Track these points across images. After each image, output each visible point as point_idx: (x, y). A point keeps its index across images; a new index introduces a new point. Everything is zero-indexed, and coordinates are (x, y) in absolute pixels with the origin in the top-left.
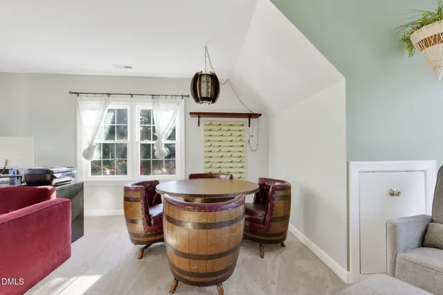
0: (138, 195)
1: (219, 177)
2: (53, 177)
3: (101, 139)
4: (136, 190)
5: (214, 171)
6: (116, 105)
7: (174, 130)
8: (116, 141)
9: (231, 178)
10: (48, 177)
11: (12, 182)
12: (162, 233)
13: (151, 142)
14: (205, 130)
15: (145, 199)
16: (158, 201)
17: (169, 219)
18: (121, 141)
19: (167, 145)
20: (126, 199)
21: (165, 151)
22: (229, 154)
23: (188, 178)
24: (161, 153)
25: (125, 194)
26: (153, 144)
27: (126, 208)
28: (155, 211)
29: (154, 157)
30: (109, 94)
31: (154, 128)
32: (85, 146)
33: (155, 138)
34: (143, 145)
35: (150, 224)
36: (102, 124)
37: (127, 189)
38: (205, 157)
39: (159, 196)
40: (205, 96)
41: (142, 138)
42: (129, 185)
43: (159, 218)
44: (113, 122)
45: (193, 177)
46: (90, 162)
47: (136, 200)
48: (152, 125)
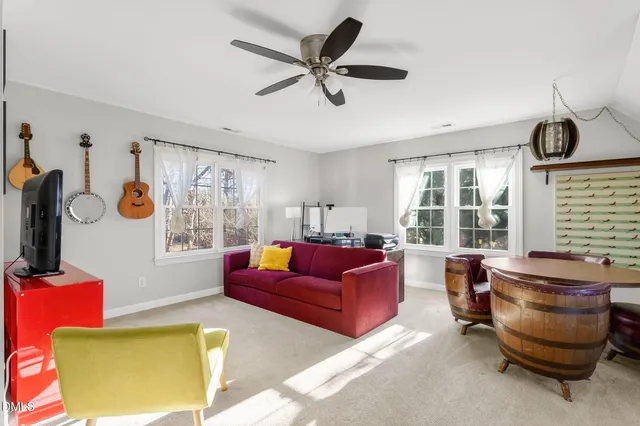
0: (461, 267)
1: (583, 260)
2: (384, 243)
3: (416, 206)
4: (459, 262)
5: (574, 250)
6: (432, 167)
7: (506, 190)
8: (432, 207)
9: (607, 263)
10: (381, 242)
11: (352, 244)
12: (489, 312)
13: (474, 207)
14: (558, 190)
15: (469, 272)
16: (484, 279)
17: (498, 294)
18: (438, 207)
19: (495, 212)
20: (448, 270)
21: (494, 219)
22: (609, 226)
23: (527, 255)
24: (488, 222)
25: (447, 265)
26: (476, 211)
27: (448, 280)
28: (481, 289)
29: (477, 226)
30: (425, 157)
31: (477, 190)
32: (402, 213)
33: (479, 202)
34: (462, 212)
35: (474, 301)
36: (418, 190)
37: (449, 261)
38: (558, 229)
39: (485, 272)
40: (552, 151)
41: (462, 203)
42: (450, 256)
43: (486, 297)
44: (428, 185)
45: (534, 255)
46: (405, 229)
47: (459, 272)
48: (474, 187)
